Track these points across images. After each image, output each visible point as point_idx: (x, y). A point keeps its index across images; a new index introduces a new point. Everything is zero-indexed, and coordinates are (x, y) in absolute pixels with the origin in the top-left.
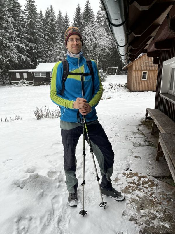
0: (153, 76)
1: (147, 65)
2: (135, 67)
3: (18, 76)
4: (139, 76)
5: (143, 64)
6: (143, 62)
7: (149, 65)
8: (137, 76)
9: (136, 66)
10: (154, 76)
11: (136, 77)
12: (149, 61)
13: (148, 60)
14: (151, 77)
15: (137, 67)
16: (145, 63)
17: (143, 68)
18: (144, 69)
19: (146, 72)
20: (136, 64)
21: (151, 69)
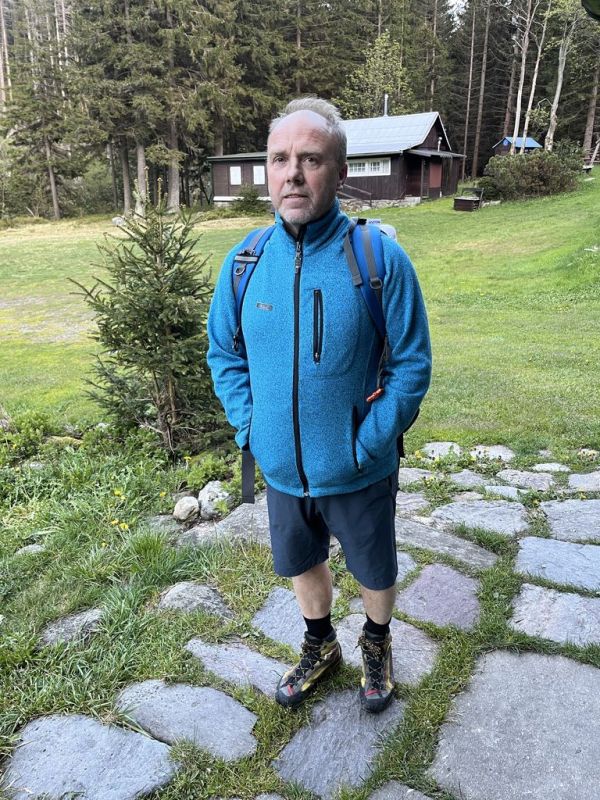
3: (236, 175)
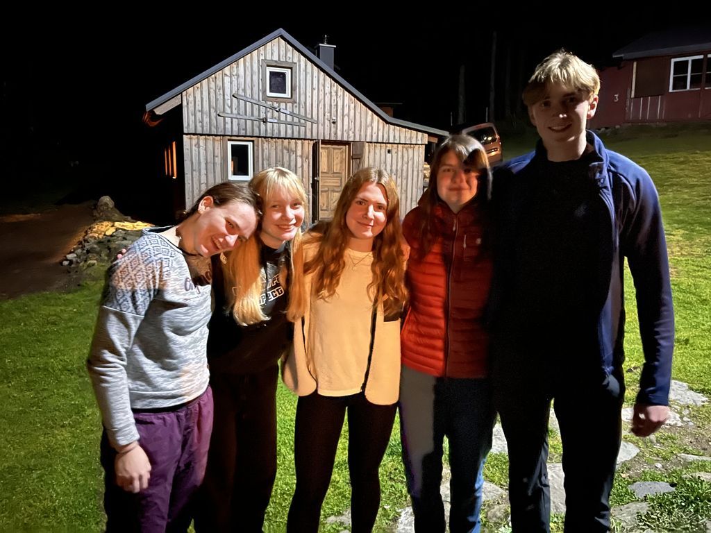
1: (246, 113)
2: (192, 118)
4: (214, 164)
5: (228, 110)
6: (228, 97)
7: (256, 113)
8: (206, 164)
9: (195, 115)
11: (203, 166)
13: (248, 92)
15: (202, 122)
16: (235, 102)
17: (228, 126)
18: (235, 128)
19: (247, 146)
20: (198, 107)
21: (266, 130)
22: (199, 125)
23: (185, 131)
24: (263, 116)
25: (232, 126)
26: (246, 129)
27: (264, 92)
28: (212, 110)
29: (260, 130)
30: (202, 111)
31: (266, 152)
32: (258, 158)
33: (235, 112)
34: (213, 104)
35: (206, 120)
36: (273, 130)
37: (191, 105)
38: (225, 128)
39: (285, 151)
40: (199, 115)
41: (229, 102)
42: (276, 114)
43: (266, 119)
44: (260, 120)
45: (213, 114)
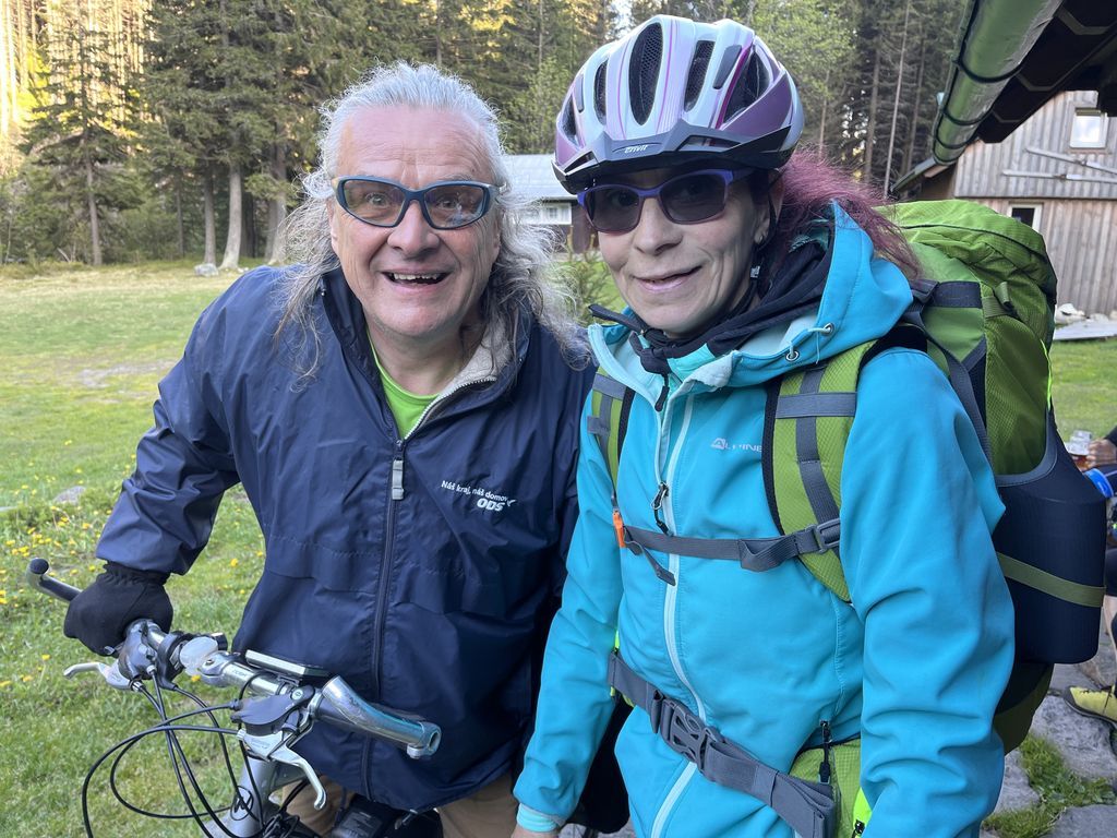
0: (1071, 233)
1: (1038, 169)
2: (967, 177)
5: (1015, 166)
6: (1017, 150)
7: (1052, 169)
9: (971, 175)
10: (1080, 234)
12: (1055, 147)
13: (1046, 142)
14: (1061, 234)
15: (979, 181)
16: (1026, 156)
17: (1012, 187)
18: (1021, 187)
19: (1033, 210)
20: (977, 165)
21: (1063, 190)
22: (975, 186)
23: (957, 193)
24: (1061, 171)
25: (1017, 188)
26: (1035, 189)
27: (1068, 140)
28: (995, 168)
29: (1054, 190)
30: (981, 170)
31: (1059, 215)
32: (1047, 223)
33: (1024, 167)
34: (997, 161)
35: (985, 179)
36: (1072, 189)
37: (969, 163)
38: (1007, 189)
39: (1087, 216)
40: (976, 174)
41: (1018, 158)
42: (1080, 169)
43: (1065, 175)
44: (1055, 178)
45: (995, 173)
